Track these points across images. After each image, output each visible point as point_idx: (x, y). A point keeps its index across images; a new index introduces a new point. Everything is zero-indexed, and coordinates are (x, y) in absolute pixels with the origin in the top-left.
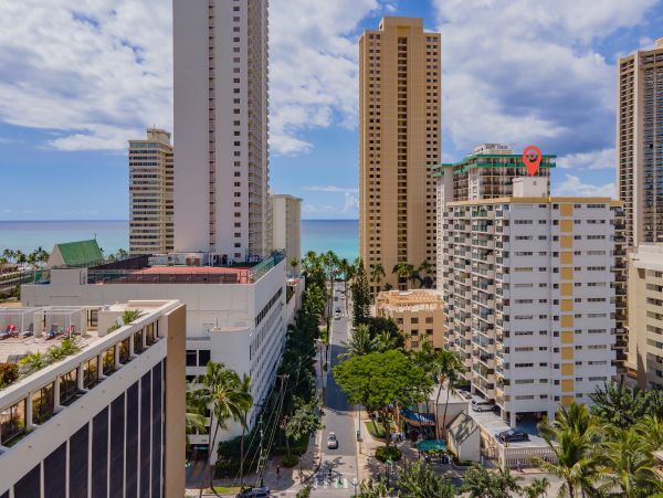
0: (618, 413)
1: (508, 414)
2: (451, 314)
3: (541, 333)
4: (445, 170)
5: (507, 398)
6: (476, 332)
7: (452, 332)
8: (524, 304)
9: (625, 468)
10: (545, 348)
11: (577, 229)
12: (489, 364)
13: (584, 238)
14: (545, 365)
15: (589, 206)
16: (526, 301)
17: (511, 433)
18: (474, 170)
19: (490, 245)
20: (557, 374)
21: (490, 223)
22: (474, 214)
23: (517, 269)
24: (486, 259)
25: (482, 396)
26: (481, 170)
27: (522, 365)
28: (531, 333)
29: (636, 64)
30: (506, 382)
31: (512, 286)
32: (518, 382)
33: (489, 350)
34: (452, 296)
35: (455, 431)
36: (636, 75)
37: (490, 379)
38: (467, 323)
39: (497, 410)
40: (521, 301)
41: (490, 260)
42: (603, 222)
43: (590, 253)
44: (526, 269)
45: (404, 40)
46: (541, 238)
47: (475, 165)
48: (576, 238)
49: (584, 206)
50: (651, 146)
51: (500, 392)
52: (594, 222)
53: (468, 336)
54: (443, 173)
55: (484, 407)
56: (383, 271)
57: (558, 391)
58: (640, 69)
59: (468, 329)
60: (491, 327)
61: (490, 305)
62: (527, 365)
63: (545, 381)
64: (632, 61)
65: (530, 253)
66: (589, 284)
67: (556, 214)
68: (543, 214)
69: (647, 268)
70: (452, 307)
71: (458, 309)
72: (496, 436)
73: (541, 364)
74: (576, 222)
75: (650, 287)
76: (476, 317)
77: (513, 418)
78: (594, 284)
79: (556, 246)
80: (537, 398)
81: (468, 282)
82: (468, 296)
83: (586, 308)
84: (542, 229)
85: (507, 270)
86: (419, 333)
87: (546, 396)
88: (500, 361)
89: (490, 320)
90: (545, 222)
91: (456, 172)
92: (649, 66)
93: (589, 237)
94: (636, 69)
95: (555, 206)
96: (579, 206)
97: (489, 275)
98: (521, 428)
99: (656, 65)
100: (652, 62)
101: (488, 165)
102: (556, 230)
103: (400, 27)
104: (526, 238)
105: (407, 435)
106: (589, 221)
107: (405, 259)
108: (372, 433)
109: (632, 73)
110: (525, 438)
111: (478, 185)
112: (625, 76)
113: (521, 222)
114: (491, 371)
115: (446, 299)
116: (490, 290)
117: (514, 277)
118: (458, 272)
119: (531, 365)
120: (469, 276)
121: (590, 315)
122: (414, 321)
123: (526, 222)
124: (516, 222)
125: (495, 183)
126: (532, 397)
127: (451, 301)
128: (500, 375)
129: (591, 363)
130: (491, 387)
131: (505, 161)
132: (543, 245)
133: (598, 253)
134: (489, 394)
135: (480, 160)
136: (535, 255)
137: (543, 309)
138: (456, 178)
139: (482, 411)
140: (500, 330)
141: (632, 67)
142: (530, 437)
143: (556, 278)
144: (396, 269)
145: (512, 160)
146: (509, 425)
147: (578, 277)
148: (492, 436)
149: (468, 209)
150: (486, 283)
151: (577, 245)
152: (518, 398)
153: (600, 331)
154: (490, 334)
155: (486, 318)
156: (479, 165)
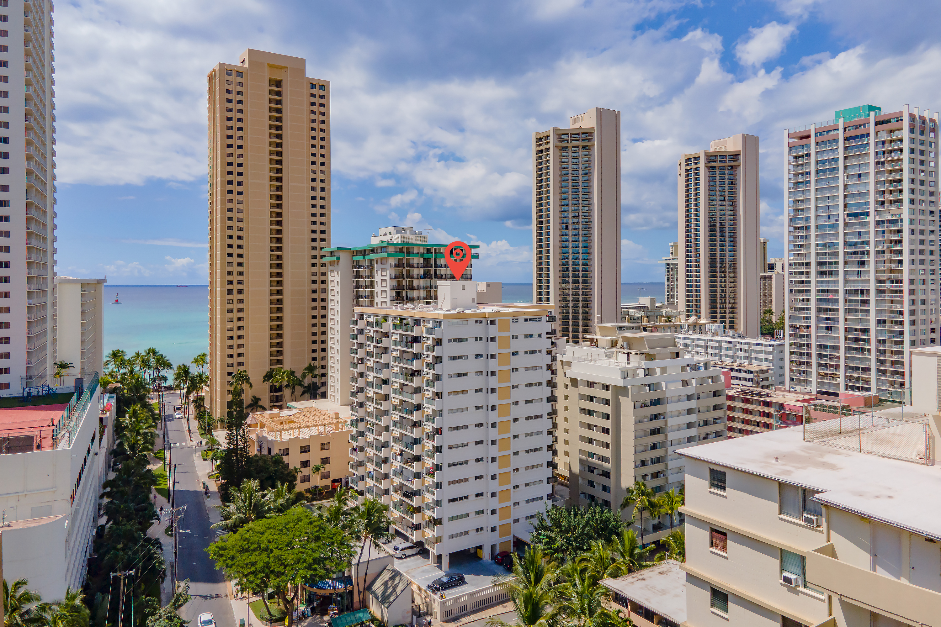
0: (559, 538)
1: (440, 557)
2: (360, 442)
3: (477, 460)
4: (342, 255)
5: (438, 540)
6: (396, 464)
7: (361, 464)
8: (459, 432)
9: (584, 613)
10: (481, 477)
11: (515, 345)
12: (416, 502)
13: (522, 354)
14: (481, 494)
15: (526, 320)
16: (461, 427)
17: (445, 580)
18: (382, 261)
19: (416, 365)
20: (494, 503)
21: (416, 339)
22: (395, 327)
23: (450, 393)
24: (412, 381)
25: (406, 538)
26: (392, 261)
27: (456, 500)
28: (466, 462)
29: (551, 140)
30: (437, 522)
31: (445, 413)
32: (451, 519)
33: (415, 485)
34: (362, 420)
35: (380, 592)
36: (551, 152)
37: (417, 519)
38: (384, 453)
39: (425, 553)
40: (456, 428)
41: (417, 382)
42: (540, 335)
43: (527, 369)
44: (461, 392)
45: (279, 83)
46: (477, 356)
47: (385, 255)
48: (513, 354)
49: (521, 320)
50: (567, 227)
51: (429, 533)
52: (531, 336)
53: (385, 468)
54: (338, 258)
55: (408, 552)
56: (248, 380)
57: (494, 521)
58: (556, 147)
59: (385, 461)
60: (418, 458)
61: (416, 433)
62: (461, 499)
63: (481, 512)
64: (547, 137)
65: (466, 374)
66: (527, 402)
67: (493, 331)
68: (479, 331)
69: (580, 378)
70: (361, 434)
71: (370, 437)
72: (429, 587)
73: (477, 495)
74: (513, 337)
75: (582, 397)
76: (396, 447)
77: (446, 561)
78: (531, 401)
79: (493, 365)
80: (472, 533)
81: (385, 405)
82: (385, 421)
83: (523, 427)
84: (479, 348)
85: (439, 395)
86: (312, 465)
87: (481, 529)
88: (429, 498)
89: (417, 450)
90: (481, 339)
91: (355, 258)
92: (565, 144)
93: (526, 353)
94: (551, 146)
95: (493, 322)
96: (516, 320)
97: (415, 399)
98: (455, 571)
99: (571, 144)
100: (568, 141)
101: (401, 256)
102: (493, 348)
103: (271, 66)
104: (461, 357)
105: (313, 610)
106: (526, 336)
107: (280, 362)
108: (262, 618)
109: (548, 149)
110: (461, 581)
111: (388, 278)
112: (541, 151)
113: (455, 340)
114: (418, 510)
115: (354, 423)
116: (416, 416)
117: (448, 402)
118: (370, 392)
119: (466, 497)
120: (386, 397)
121: (527, 435)
122: (305, 449)
123: (461, 340)
124: (450, 341)
125: (408, 277)
126: (467, 533)
127: (361, 427)
128: (429, 513)
129: (527, 485)
130: (418, 527)
131: (421, 251)
132: (479, 365)
133: (536, 368)
134: (415, 536)
135: (391, 249)
136: (471, 375)
137: (479, 434)
138: (356, 266)
139: (406, 557)
140: (429, 463)
141: (548, 143)
142: (467, 577)
143: (493, 399)
144: (268, 376)
145: (429, 250)
146: (440, 568)
147: (515, 395)
148: (424, 587)
149: (386, 320)
150: (411, 408)
151: (515, 362)
152: (451, 537)
153: (536, 450)
154: (417, 467)
155: (412, 449)
156: (390, 255)
